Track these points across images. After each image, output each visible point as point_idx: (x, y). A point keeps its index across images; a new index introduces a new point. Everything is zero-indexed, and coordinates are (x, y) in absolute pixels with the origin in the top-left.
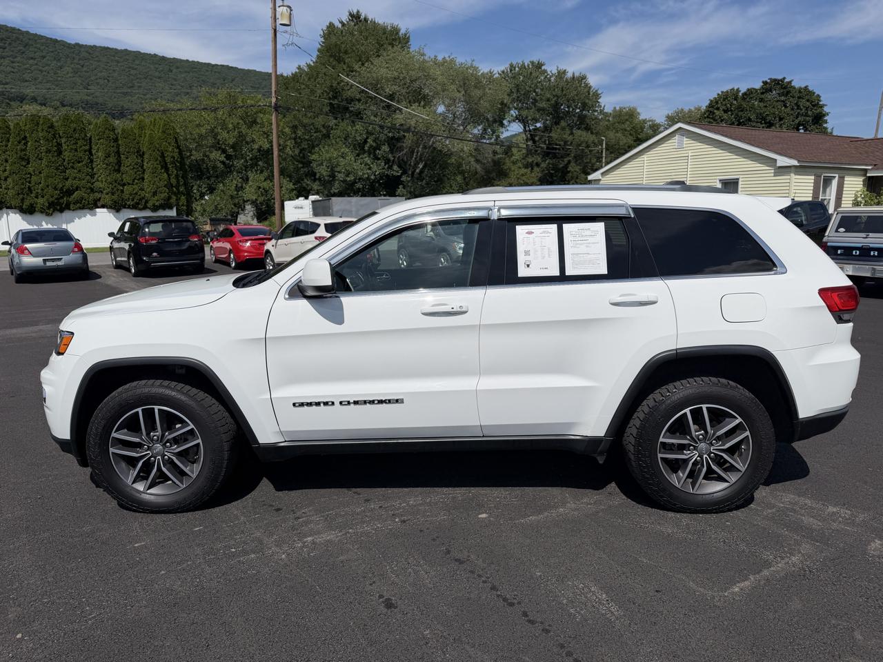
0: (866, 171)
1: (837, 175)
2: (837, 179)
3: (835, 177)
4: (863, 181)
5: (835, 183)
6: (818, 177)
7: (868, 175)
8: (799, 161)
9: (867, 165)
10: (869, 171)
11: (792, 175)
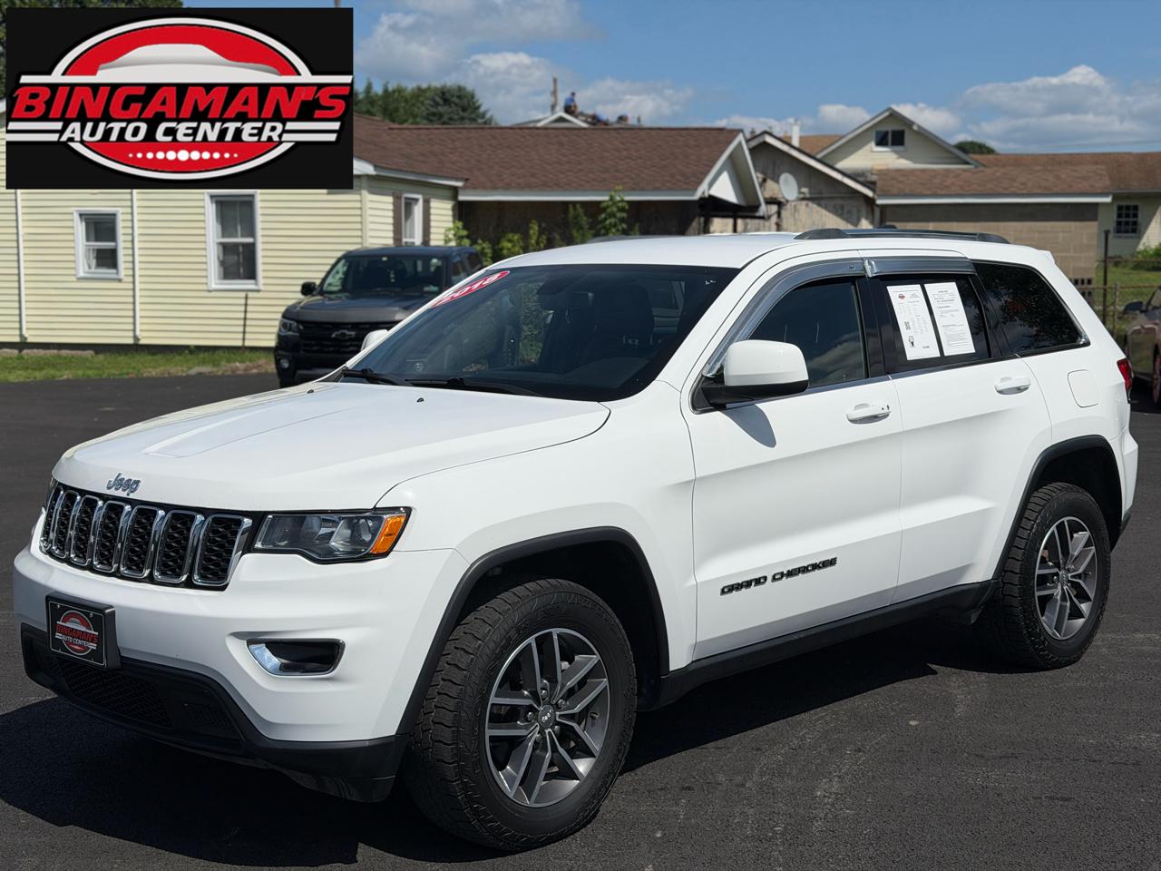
0: (455, 190)
1: (419, 197)
2: (421, 203)
3: (417, 200)
4: (453, 209)
5: (418, 210)
6: (397, 198)
7: (461, 198)
8: (376, 167)
9: (457, 179)
10: (460, 192)
11: (364, 192)
